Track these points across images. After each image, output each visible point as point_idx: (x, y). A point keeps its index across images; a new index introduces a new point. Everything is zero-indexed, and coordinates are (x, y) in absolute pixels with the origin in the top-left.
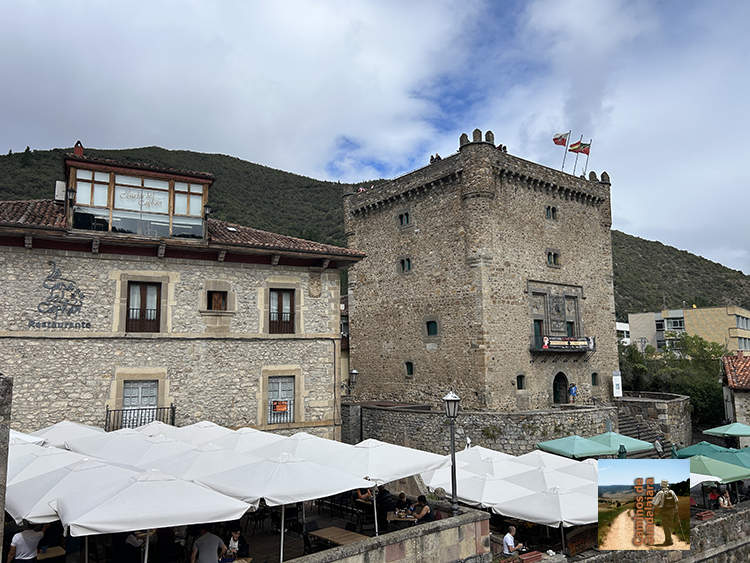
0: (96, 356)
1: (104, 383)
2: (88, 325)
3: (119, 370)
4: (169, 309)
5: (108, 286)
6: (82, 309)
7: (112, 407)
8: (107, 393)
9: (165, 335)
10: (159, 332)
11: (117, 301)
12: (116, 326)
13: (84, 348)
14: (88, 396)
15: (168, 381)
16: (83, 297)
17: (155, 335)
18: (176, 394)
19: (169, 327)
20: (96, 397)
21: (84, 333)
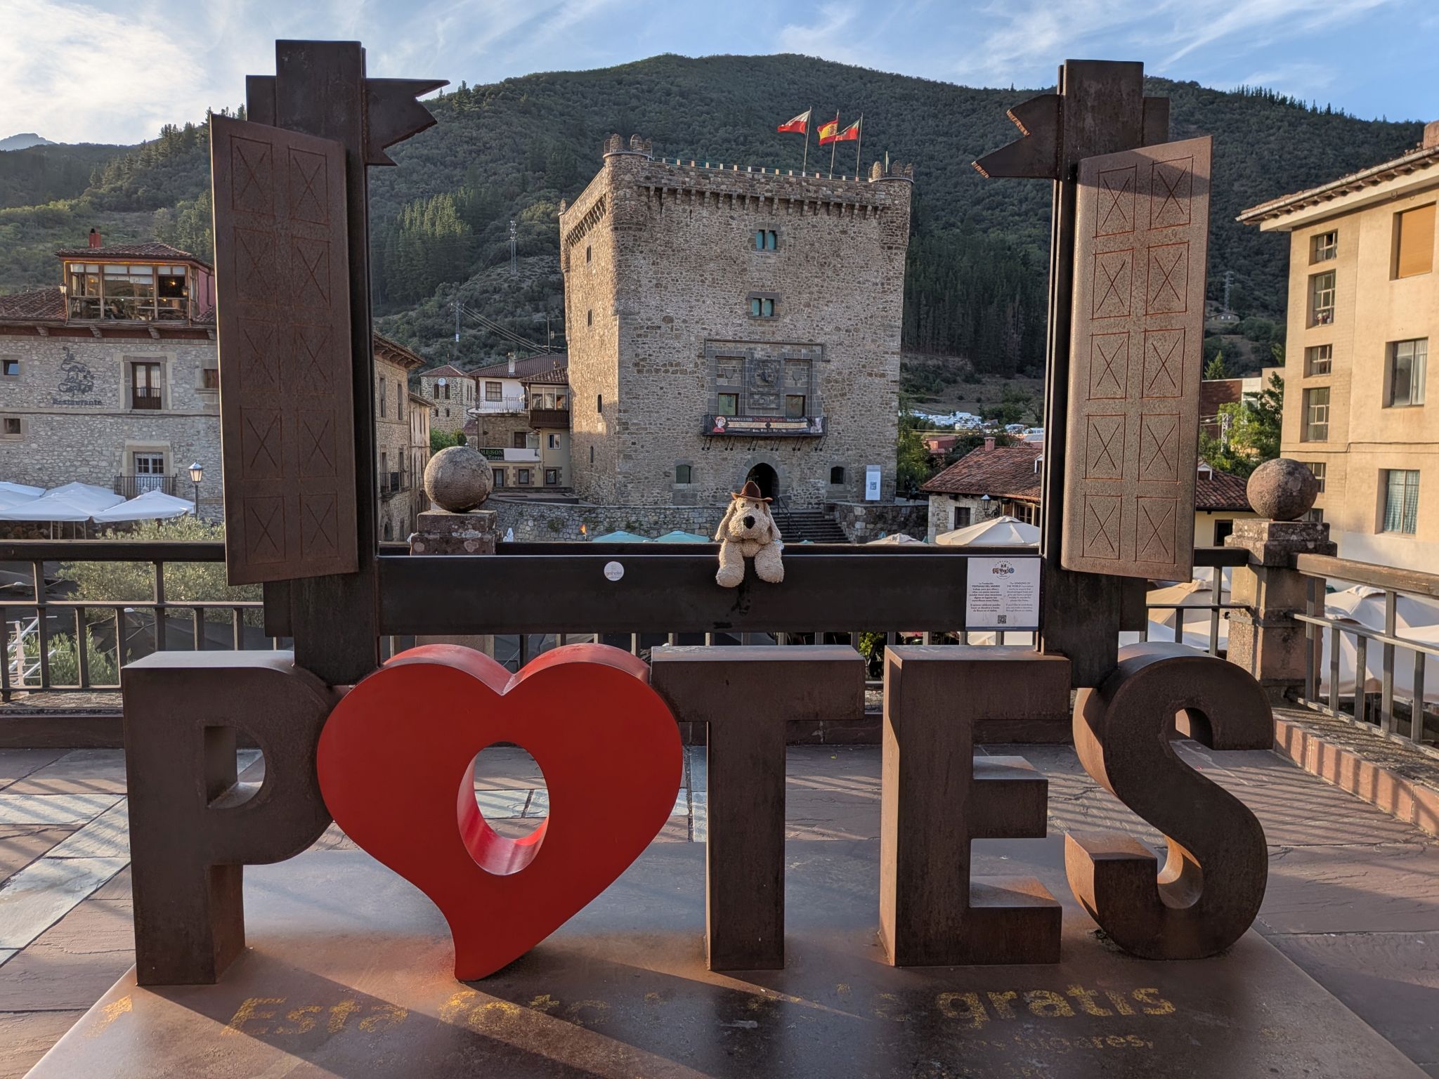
0: (108, 430)
1: (117, 454)
2: (99, 403)
3: (128, 442)
4: (169, 387)
5: (113, 368)
6: (94, 389)
7: (125, 474)
8: (120, 462)
9: (166, 412)
10: (160, 408)
11: (122, 381)
12: (122, 402)
13: (97, 423)
14: (104, 464)
15: (171, 454)
16: (93, 377)
17: (157, 412)
18: (180, 465)
19: (170, 405)
20: (111, 464)
21: (96, 409)
